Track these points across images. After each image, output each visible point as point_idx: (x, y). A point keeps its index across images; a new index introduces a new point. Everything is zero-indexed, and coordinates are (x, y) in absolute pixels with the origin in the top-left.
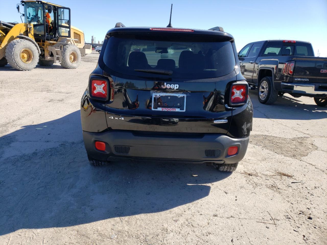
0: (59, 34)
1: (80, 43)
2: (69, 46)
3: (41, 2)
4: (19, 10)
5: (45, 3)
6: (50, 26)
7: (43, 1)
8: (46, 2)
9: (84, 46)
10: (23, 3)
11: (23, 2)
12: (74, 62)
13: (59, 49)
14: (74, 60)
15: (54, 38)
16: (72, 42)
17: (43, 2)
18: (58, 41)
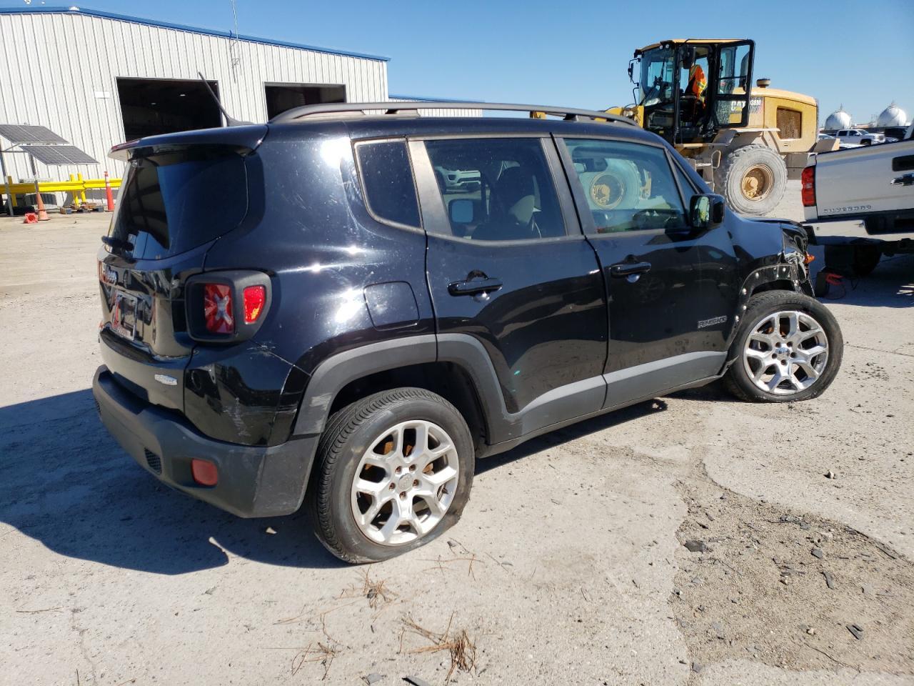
0: (716, 121)
1: (800, 136)
2: (745, 151)
3: (671, 43)
4: (631, 76)
5: (682, 44)
6: (699, 101)
7: (675, 39)
8: (683, 41)
9: (815, 144)
10: (639, 56)
11: (637, 52)
12: (759, 197)
13: (709, 164)
14: (761, 190)
15: (702, 133)
16: (767, 137)
17: (675, 41)
18: (715, 140)
